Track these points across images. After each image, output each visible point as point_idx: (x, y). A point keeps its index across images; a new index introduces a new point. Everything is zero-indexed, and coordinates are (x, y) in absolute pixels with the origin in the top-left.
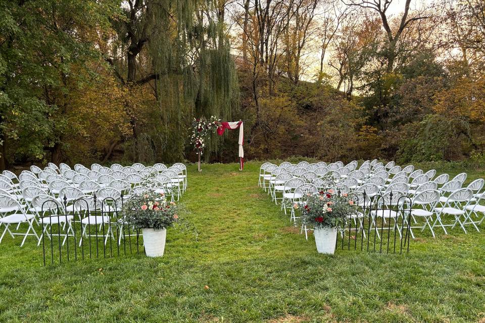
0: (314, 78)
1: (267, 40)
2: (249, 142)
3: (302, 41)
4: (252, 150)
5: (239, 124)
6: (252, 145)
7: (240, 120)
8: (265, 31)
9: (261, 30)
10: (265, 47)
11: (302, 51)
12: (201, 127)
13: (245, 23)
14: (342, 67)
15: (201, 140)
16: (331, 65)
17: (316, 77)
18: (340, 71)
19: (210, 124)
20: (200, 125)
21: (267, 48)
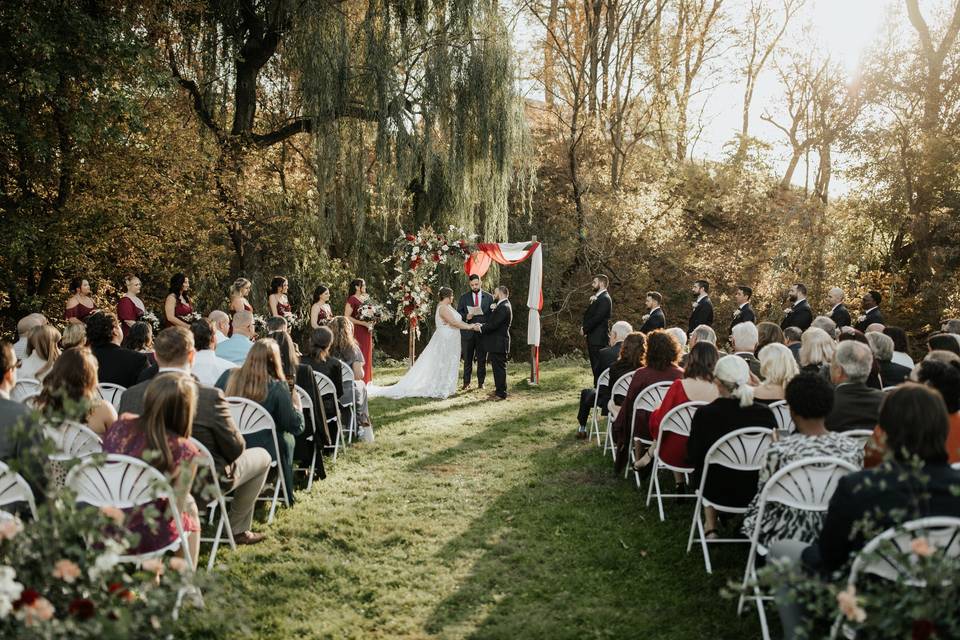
0: (727, 149)
1: (606, 53)
2: (556, 307)
3: (695, 54)
4: (565, 329)
5: (531, 249)
6: (565, 315)
7: (534, 237)
8: (603, 31)
9: (593, 30)
10: (600, 71)
11: (694, 82)
12: (418, 254)
13: (552, 18)
14: (795, 125)
15: (418, 294)
16: (769, 120)
17: (730, 147)
18: (792, 134)
19: (445, 248)
20: (416, 250)
21: (605, 72)
